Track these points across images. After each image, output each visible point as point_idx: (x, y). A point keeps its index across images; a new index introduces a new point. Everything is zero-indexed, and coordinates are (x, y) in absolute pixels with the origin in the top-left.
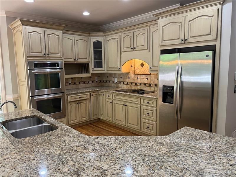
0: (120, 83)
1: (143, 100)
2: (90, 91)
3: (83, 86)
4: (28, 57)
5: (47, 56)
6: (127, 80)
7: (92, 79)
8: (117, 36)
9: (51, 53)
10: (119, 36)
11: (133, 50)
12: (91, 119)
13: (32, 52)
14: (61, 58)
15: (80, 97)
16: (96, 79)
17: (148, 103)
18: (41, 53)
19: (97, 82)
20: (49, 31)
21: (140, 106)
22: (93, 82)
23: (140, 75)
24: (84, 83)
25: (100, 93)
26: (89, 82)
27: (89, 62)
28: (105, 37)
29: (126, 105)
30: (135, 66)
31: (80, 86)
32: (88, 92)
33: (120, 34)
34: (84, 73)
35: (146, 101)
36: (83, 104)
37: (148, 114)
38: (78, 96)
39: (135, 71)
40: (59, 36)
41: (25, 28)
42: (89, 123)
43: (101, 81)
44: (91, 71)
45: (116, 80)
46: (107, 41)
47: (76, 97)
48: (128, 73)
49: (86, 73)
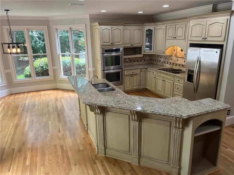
0: (165, 62)
1: (176, 78)
2: (140, 68)
3: (137, 63)
4: (102, 46)
5: (113, 44)
6: (170, 61)
7: (144, 58)
8: (163, 27)
9: (115, 42)
10: (165, 26)
11: (174, 39)
12: (140, 88)
13: (104, 43)
14: (122, 45)
15: (133, 72)
16: (147, 58)
17: (179, 80)
18: (109, 42)
19: (148, 60)
20: (115, 27)
21: (174, 82)
22: (144, 60)
23: (179, 58)
24: (138, 61)
25: (148, 70)
26: (141, 61)
27: (142, 46)
28: (155, 26)
29: (164, 81)
30: (176, 50)
31: (135, 63)
32: (139, 69)
33: (166, 25)
34: (138, 54)
35: (177, 79)
36: (135, 77)
37: (178, 88)
38: (132, 71)
39: (176, 55)
40: (120, 30)
41: (101, 27)
42: (139, 90)
43: (151, 60)
44: (143, 53)
45: (162, 60)
46: (157, 29)
47: (130, 72)
48: (171, 56)
49: (139, 54)
